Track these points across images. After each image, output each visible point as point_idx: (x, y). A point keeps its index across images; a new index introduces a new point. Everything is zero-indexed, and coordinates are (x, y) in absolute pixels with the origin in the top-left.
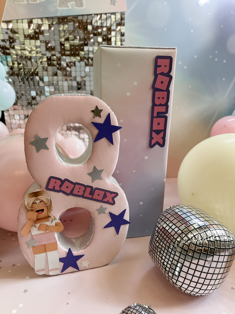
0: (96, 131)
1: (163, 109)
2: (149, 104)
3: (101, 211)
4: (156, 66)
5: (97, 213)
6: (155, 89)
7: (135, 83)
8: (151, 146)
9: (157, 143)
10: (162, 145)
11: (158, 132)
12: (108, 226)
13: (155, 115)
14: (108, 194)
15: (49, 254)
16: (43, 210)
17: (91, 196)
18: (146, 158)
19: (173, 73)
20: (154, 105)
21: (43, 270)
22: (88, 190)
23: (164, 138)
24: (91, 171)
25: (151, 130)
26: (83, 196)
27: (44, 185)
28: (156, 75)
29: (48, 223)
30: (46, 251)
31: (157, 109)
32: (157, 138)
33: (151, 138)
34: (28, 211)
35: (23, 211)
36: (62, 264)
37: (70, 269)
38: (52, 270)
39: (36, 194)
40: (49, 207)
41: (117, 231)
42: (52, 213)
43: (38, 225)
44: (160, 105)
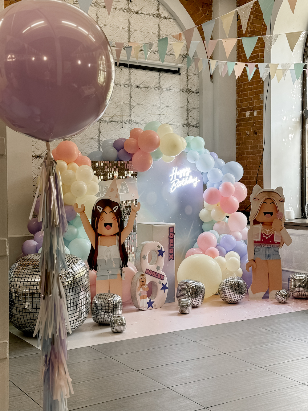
0: (158, 253)
1: (172, 245)
2: (168, 243)
3: (160, 283)
4: (170, 230)
5: (158, 283)
6: (169, 238)
7: (163, 236)
8: (169, 260)
9: (171, 259)
10: (173, 260)
11: (171, 254)
12: (161, 289)
13: (170, 248)
14: (162, 276)
15: (144, 299)
16: (144, 281)
17: (157, 277)
18: (168, 265)
19: (175, 232)
20: (169, 244)
21: (142, 307)
22: (156, 274)
23: (173, 257)
24: (157, 267)
25: (169, 254)
26: (154, 276)
27: (145, 272)
28: (169, 233)
29: (145, 287)
30: (143, 299)
31: (171, 245)
32: (171, 257)
33: (169, 257)
34: (140, 281)
35: (138, 281)
36: (148, 305)
37: (150, 307)
38: (145, 307)
39: (142, 275)
40: (146, 280)
41: (165, 291)
42: (146, 282)
43: (142, 287)
44: (172, 244)
